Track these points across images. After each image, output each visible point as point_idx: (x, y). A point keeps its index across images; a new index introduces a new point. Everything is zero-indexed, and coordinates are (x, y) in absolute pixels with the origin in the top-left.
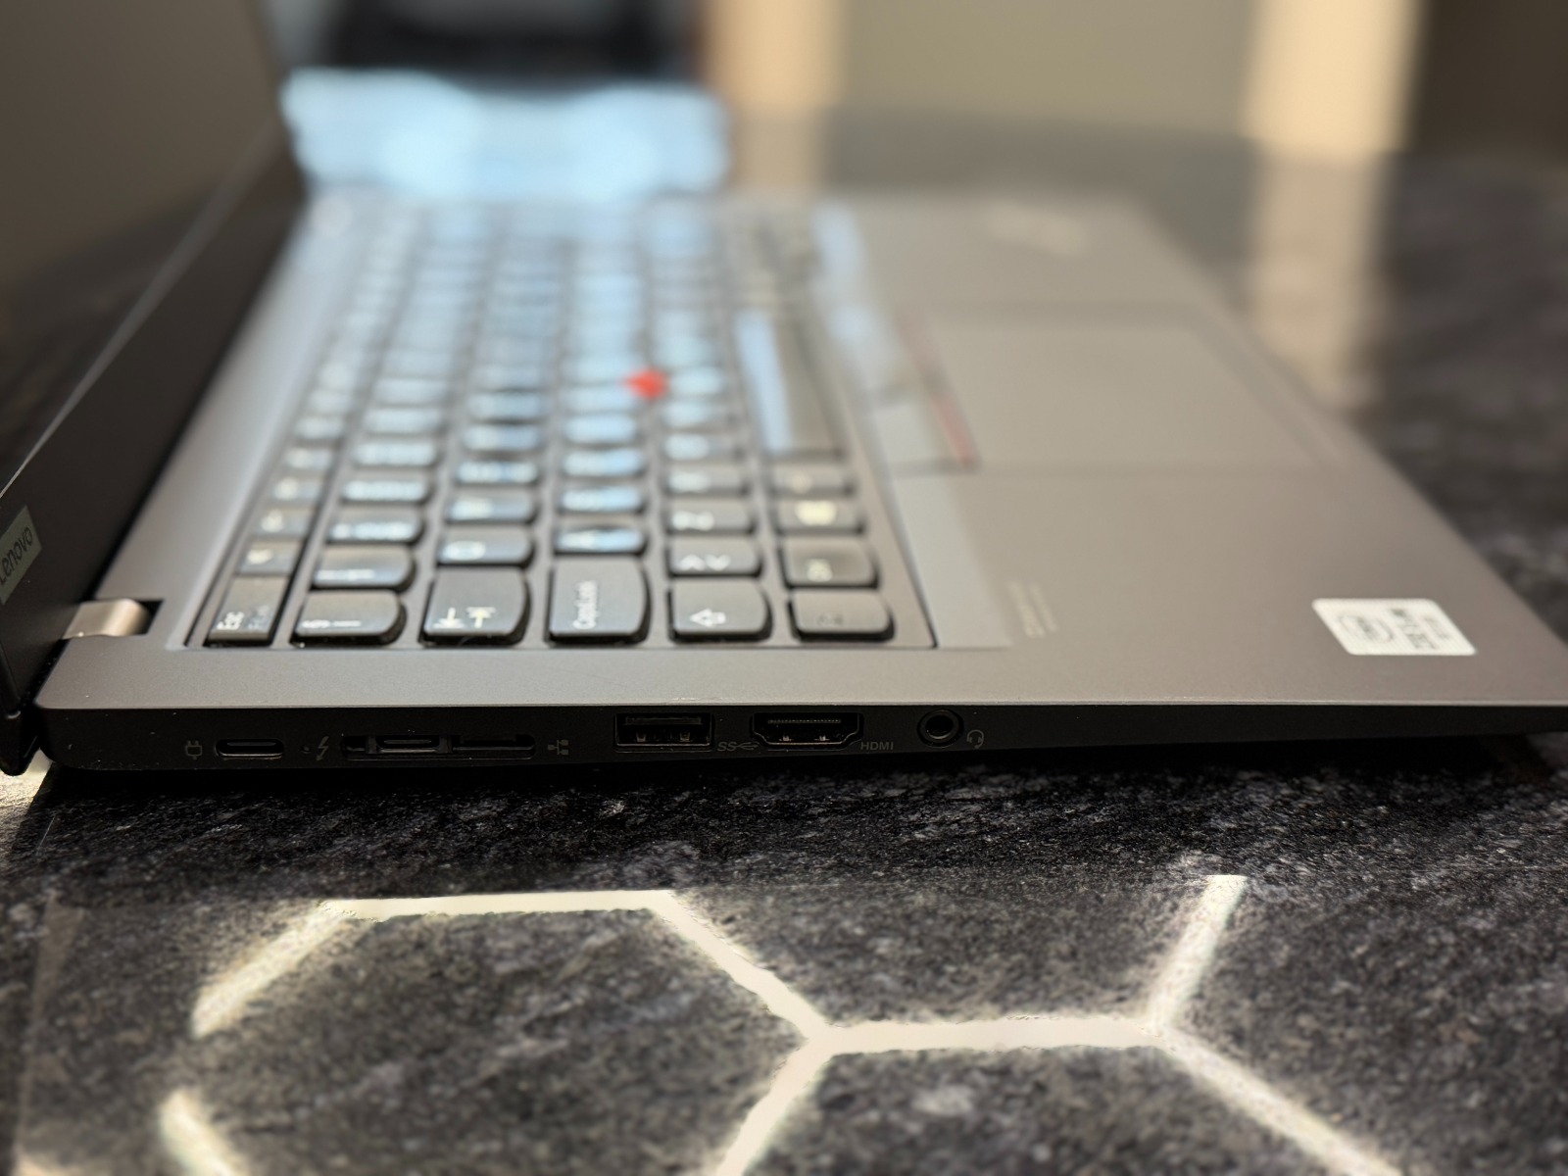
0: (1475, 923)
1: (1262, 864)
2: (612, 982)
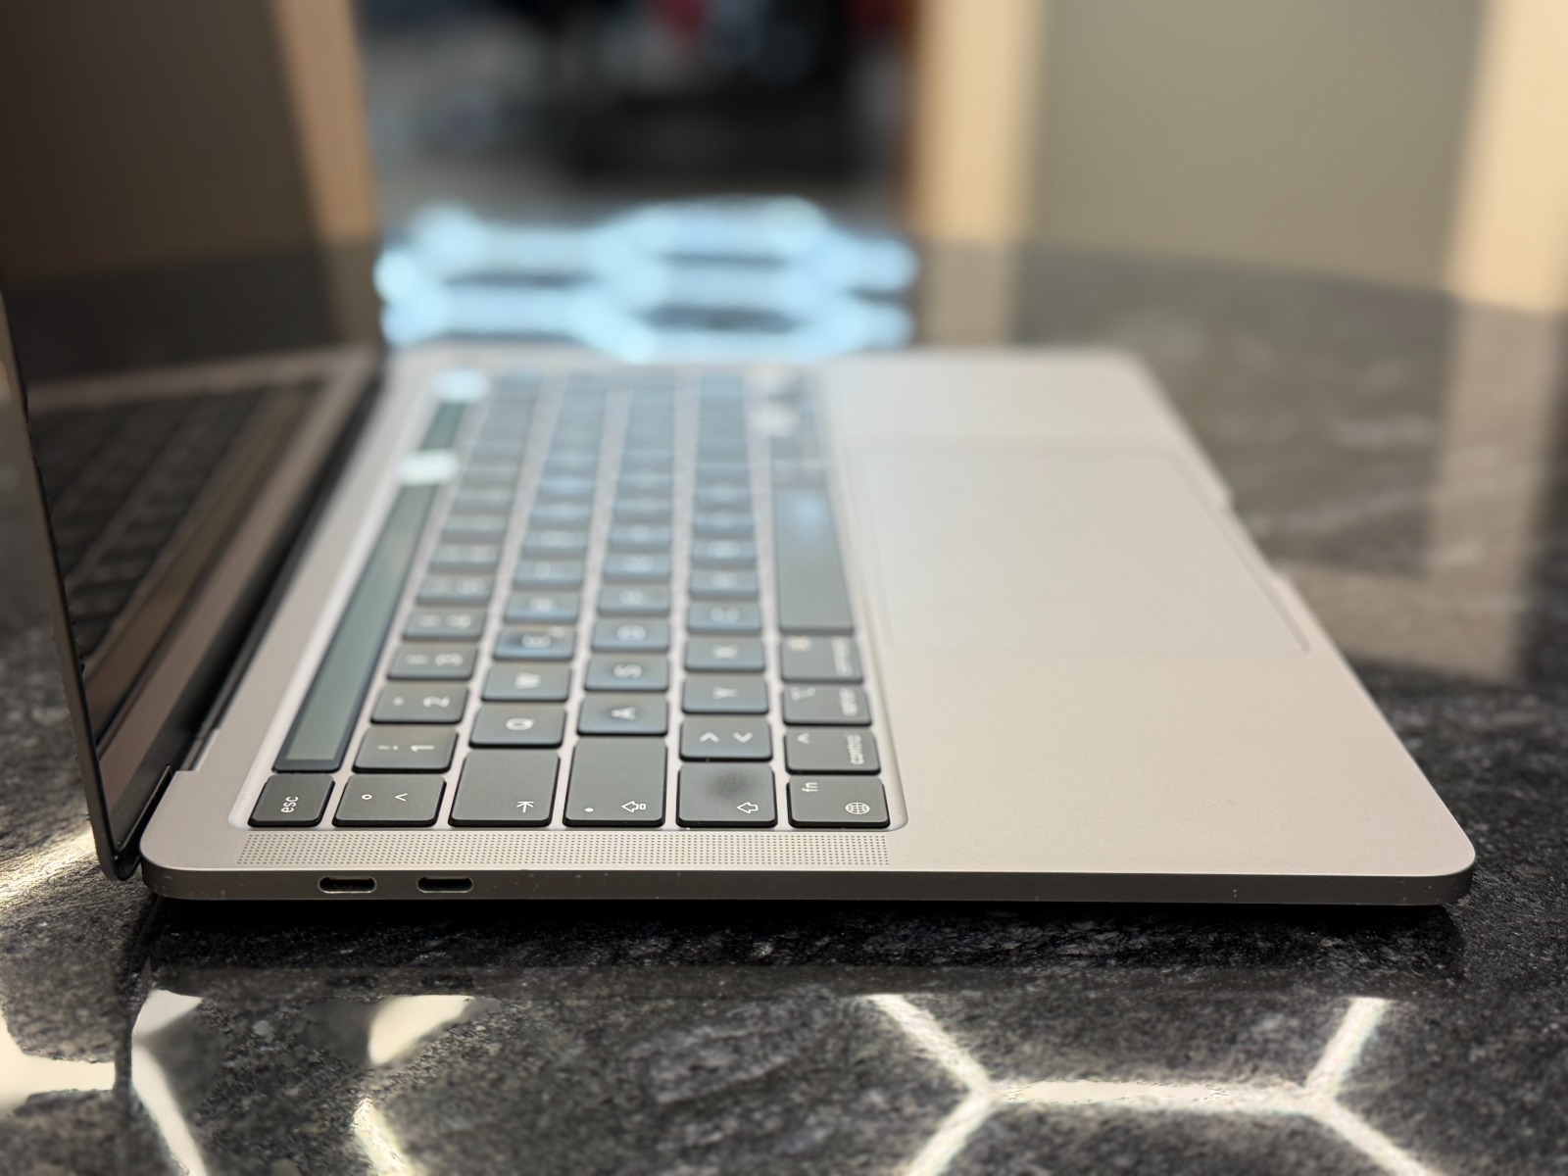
2: (758, 1116)
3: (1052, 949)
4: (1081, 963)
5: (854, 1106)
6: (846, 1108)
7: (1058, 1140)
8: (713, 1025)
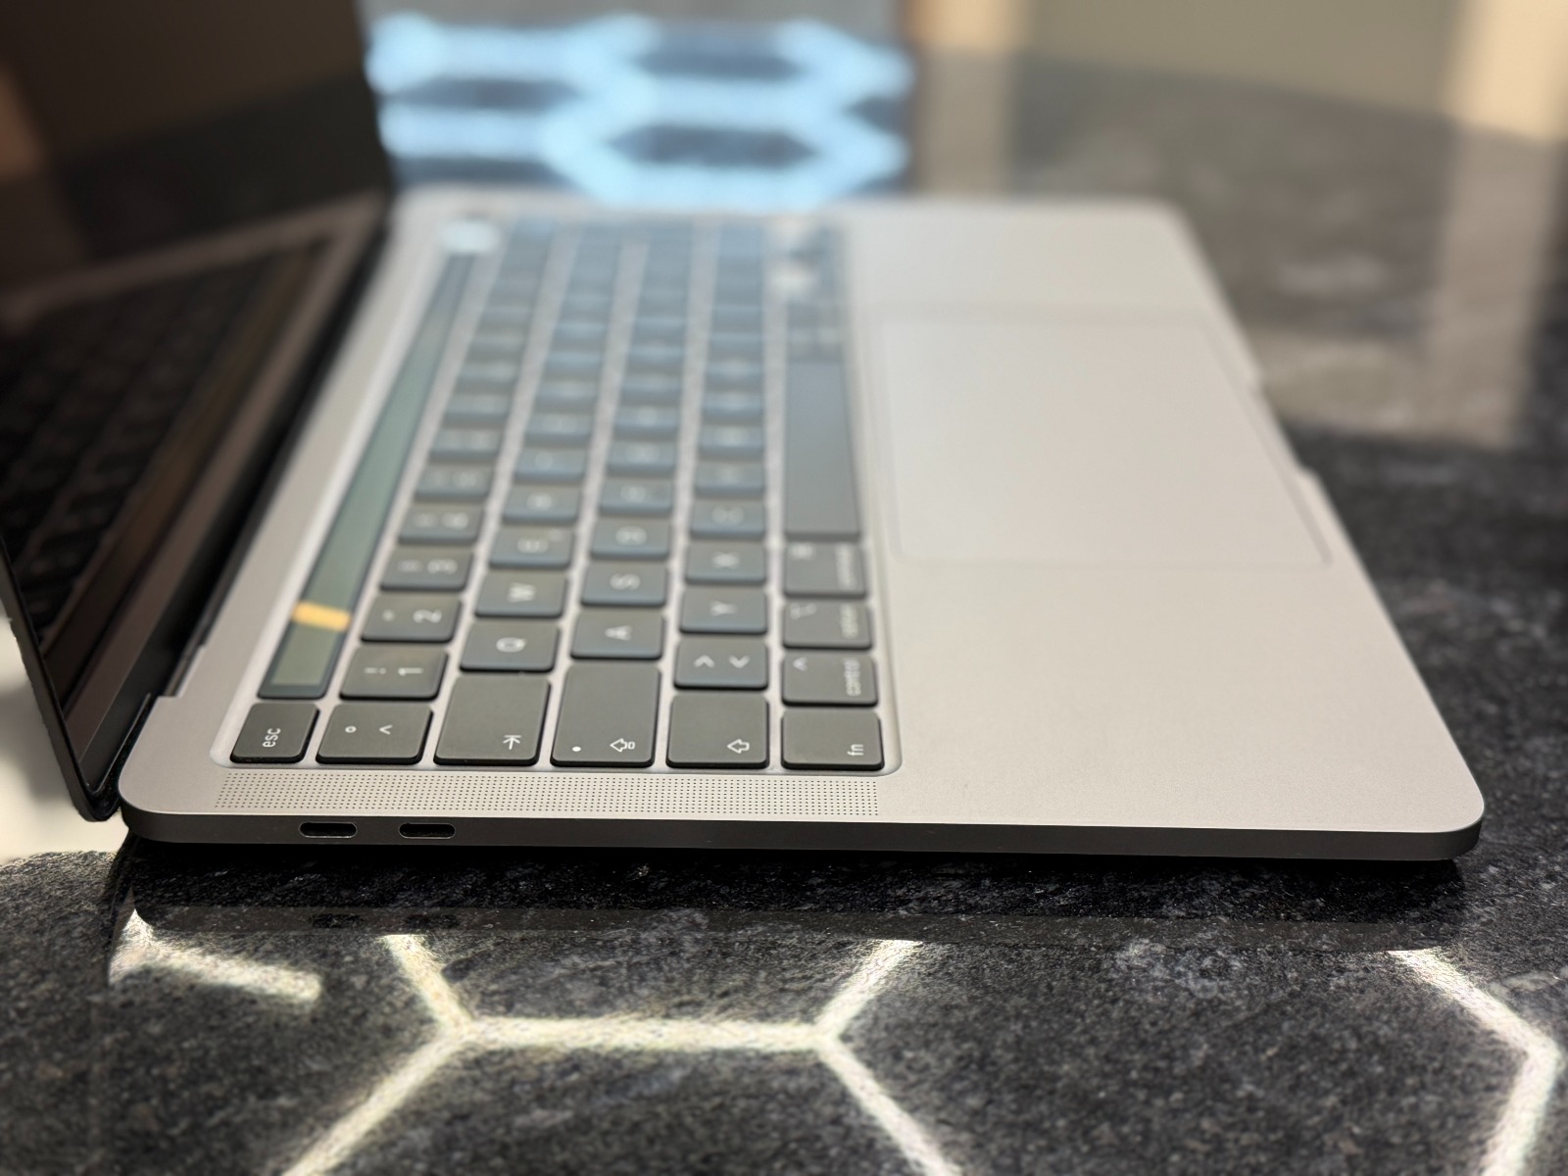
1: (1200, 956)
8: (581, 955)
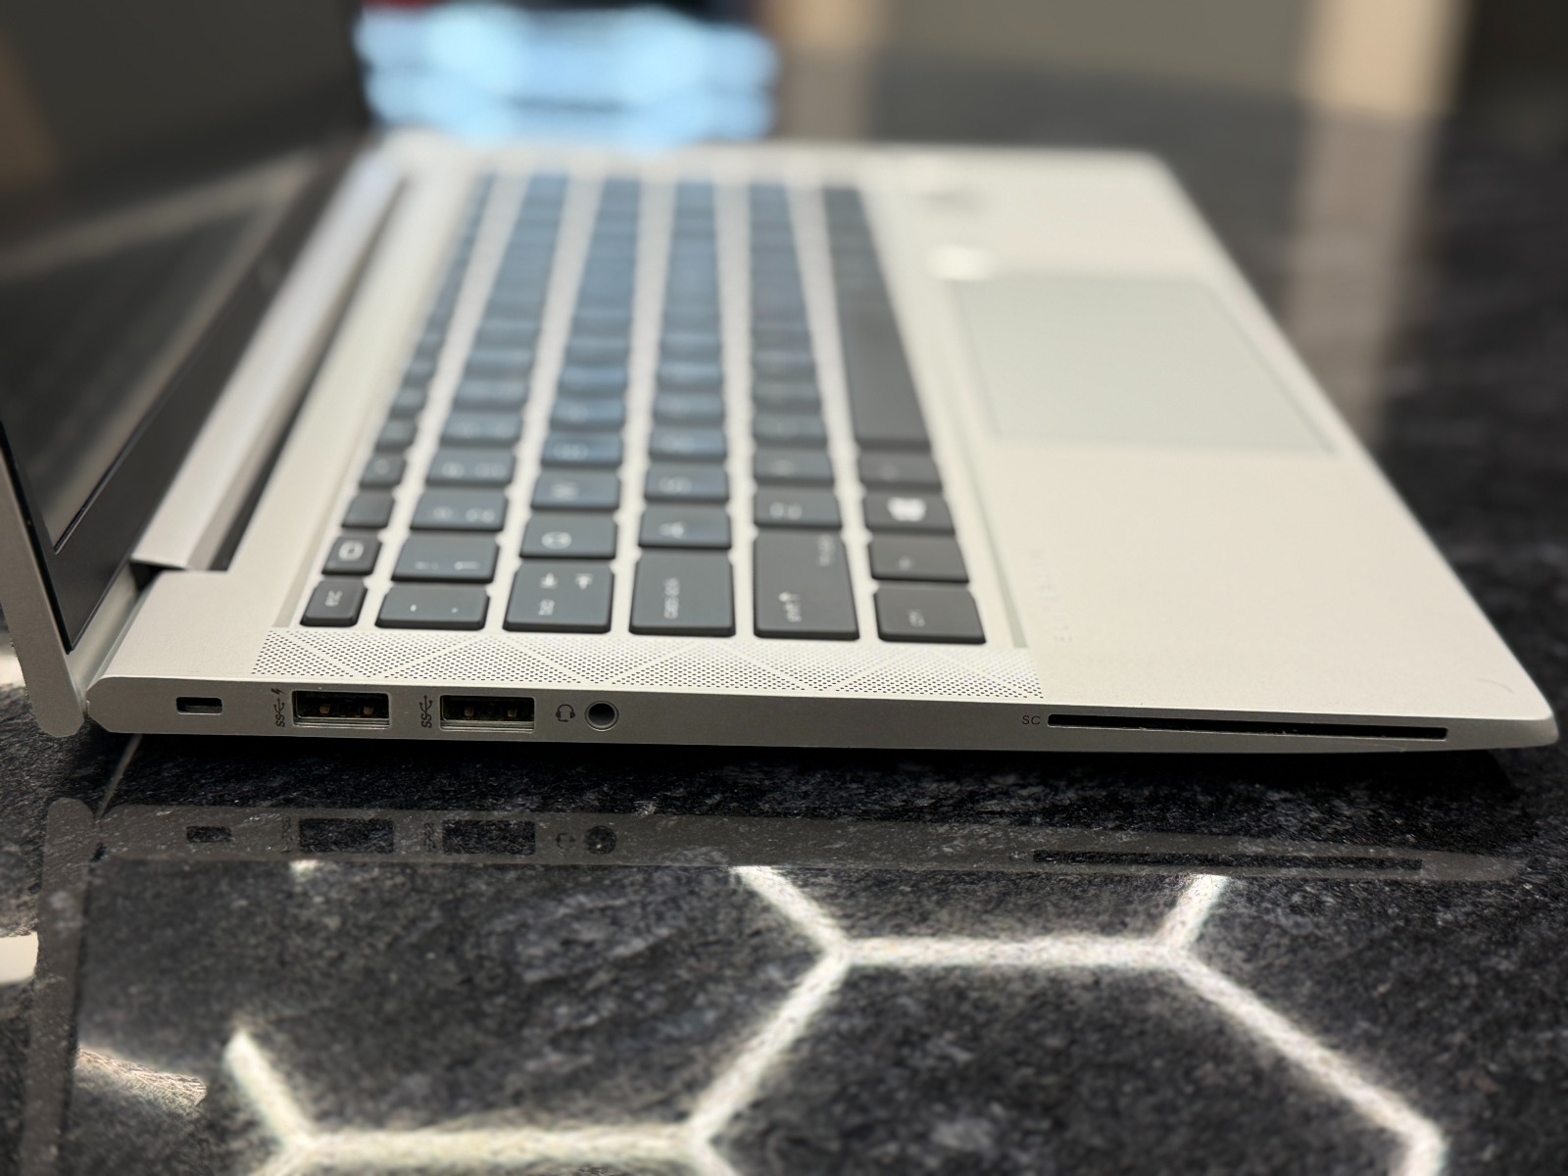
0: (1499, 963)
1: (1288, 893)
2: (639, 996)
3: (970, 805)
4: (1003, 821)
5: (749, 983)
6: (740, 987)
7: (981, 1018)
